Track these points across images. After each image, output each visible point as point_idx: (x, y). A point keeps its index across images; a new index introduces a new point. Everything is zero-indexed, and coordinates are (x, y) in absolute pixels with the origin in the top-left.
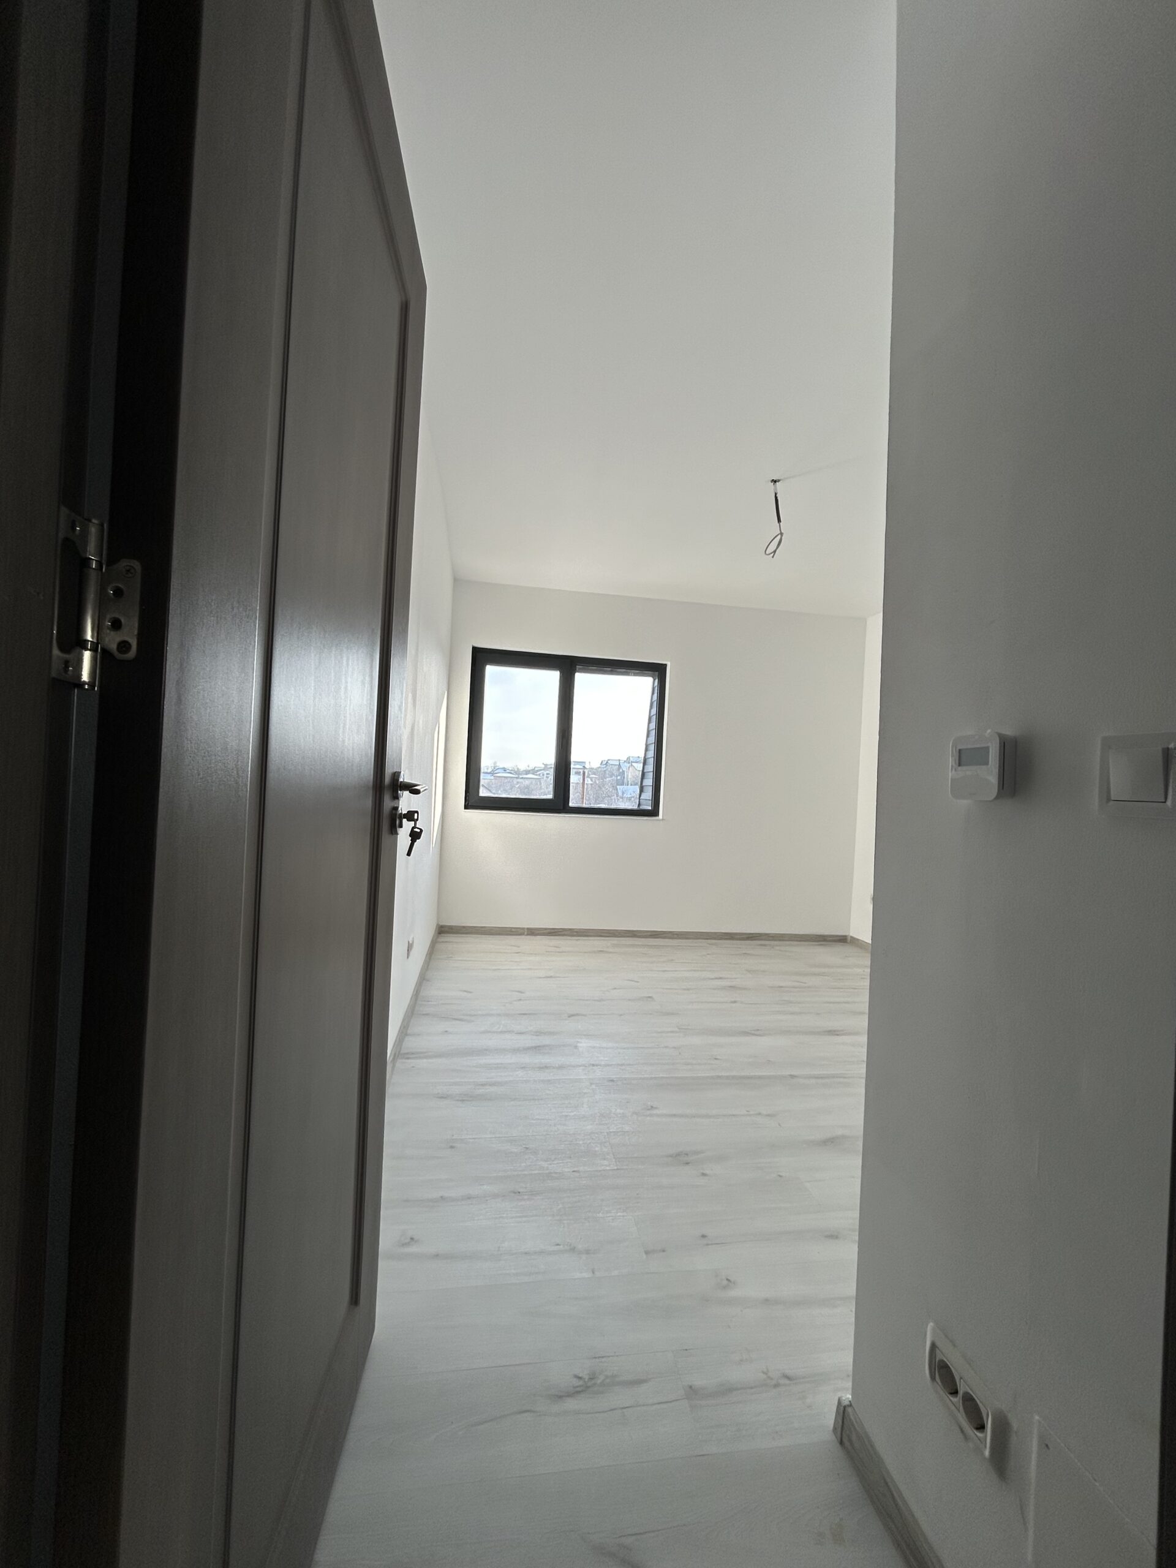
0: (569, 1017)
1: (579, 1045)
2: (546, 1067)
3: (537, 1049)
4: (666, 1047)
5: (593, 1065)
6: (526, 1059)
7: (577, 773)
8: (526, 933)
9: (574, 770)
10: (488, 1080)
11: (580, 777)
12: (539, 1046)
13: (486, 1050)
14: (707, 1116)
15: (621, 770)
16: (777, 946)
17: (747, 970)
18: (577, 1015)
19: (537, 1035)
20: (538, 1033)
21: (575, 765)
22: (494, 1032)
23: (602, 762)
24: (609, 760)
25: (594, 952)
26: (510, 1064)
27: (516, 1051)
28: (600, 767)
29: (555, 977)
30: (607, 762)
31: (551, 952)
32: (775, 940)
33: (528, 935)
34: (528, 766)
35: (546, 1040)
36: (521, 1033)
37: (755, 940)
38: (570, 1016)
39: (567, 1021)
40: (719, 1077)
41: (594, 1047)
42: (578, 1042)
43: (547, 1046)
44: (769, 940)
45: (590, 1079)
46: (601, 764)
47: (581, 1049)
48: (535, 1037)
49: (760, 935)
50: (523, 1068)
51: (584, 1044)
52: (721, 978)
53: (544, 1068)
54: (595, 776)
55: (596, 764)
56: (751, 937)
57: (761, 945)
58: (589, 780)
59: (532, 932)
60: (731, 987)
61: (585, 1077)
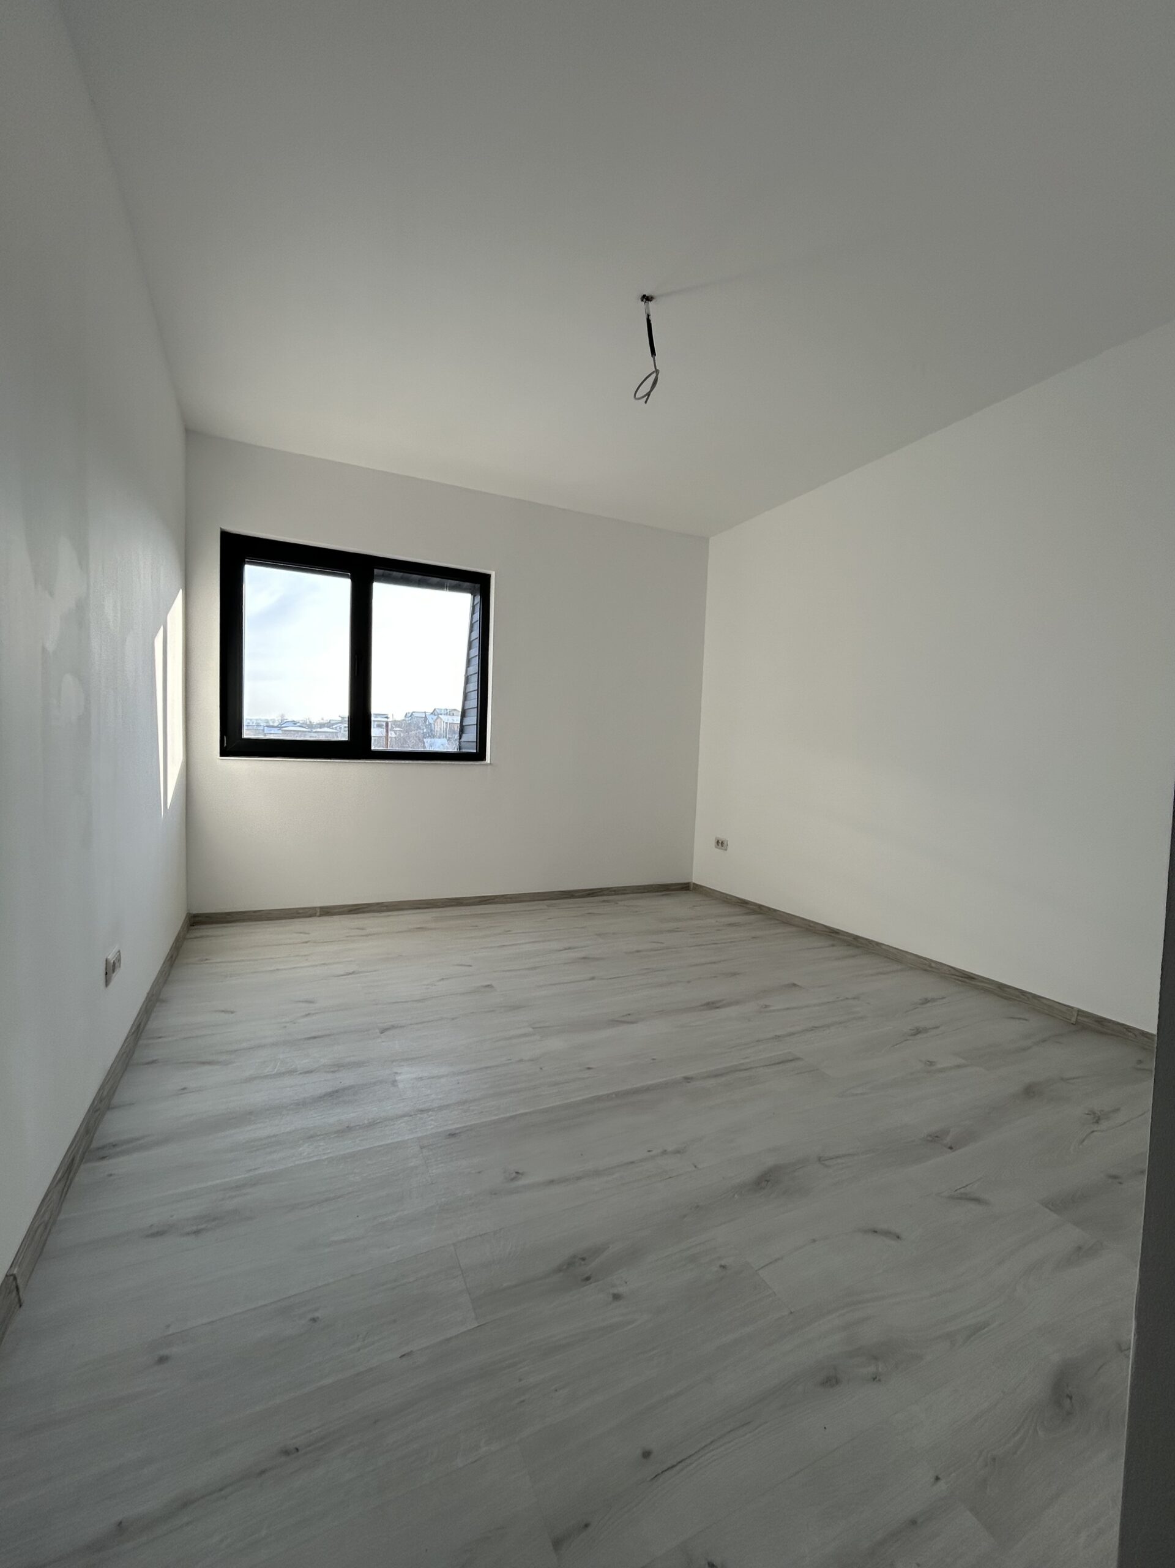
0: (382, 1033)
1: (398, 1078)
2: (349, 1129)
3: (334, 1096)
4: (521, 1061)
5: (422, 1111)
6: (313, 1119)
7: (379, 726)
8: (318, 914)
9: (376, 723)
10: (251, 1174)
11: (382, 729)
12: (337, 1091)
13: (251, 1113)
14: (597, 1173)
15: (427, 723)
16: (621, 900)
17: (597, 935)
18: (393, 1027)
19: (333, 1072)
20: (338, 1067)
21: (376, 717)
22: (266, 1077)
23: (406, 714)
24: (414, 712)
25: (409, 931)
26: (289, 1133)
27: (301, 1105)
28: (403, 720)
29: (359, 972)
30: (412, 714)
31: (354, 936)
32: (618, 894)
33: (321, 915)
34: (323, 719)
35: (347, 1078)
36: (310, 1072)
37: (598, 896)
38: (383, 1031)
39: (380, 1040)
40: (599, 1099)
41: (421, 1079)
42: (396, 1073)
43: (351, 1087)
44: (612, 895)
45: (418, 1138)
46: (405, 717)
47: (401, 1086)
48: (329, 1076)
49: (602, 890)
50: (310, 1137)
51: (406, 1075)
52: (569, 948)
53: (347, 1130)
54: (399, 729)
55: (400, 717)
56: (593, 893)
57: (604, 901)
58: (393, 733)
59: (327, 912)
60: (584, 958)
61: (411, 1137)
